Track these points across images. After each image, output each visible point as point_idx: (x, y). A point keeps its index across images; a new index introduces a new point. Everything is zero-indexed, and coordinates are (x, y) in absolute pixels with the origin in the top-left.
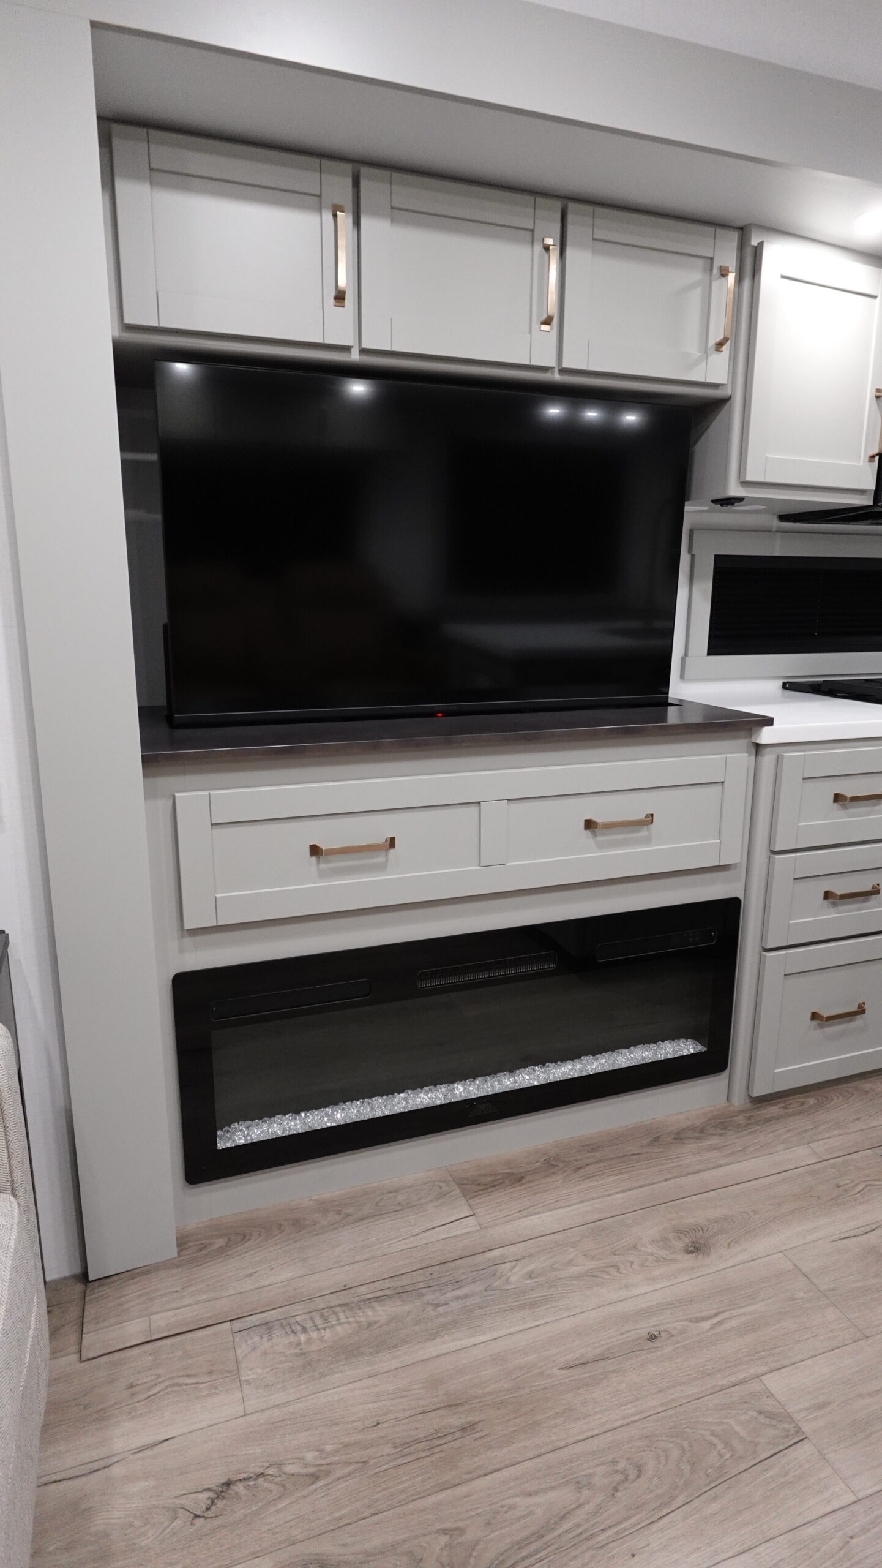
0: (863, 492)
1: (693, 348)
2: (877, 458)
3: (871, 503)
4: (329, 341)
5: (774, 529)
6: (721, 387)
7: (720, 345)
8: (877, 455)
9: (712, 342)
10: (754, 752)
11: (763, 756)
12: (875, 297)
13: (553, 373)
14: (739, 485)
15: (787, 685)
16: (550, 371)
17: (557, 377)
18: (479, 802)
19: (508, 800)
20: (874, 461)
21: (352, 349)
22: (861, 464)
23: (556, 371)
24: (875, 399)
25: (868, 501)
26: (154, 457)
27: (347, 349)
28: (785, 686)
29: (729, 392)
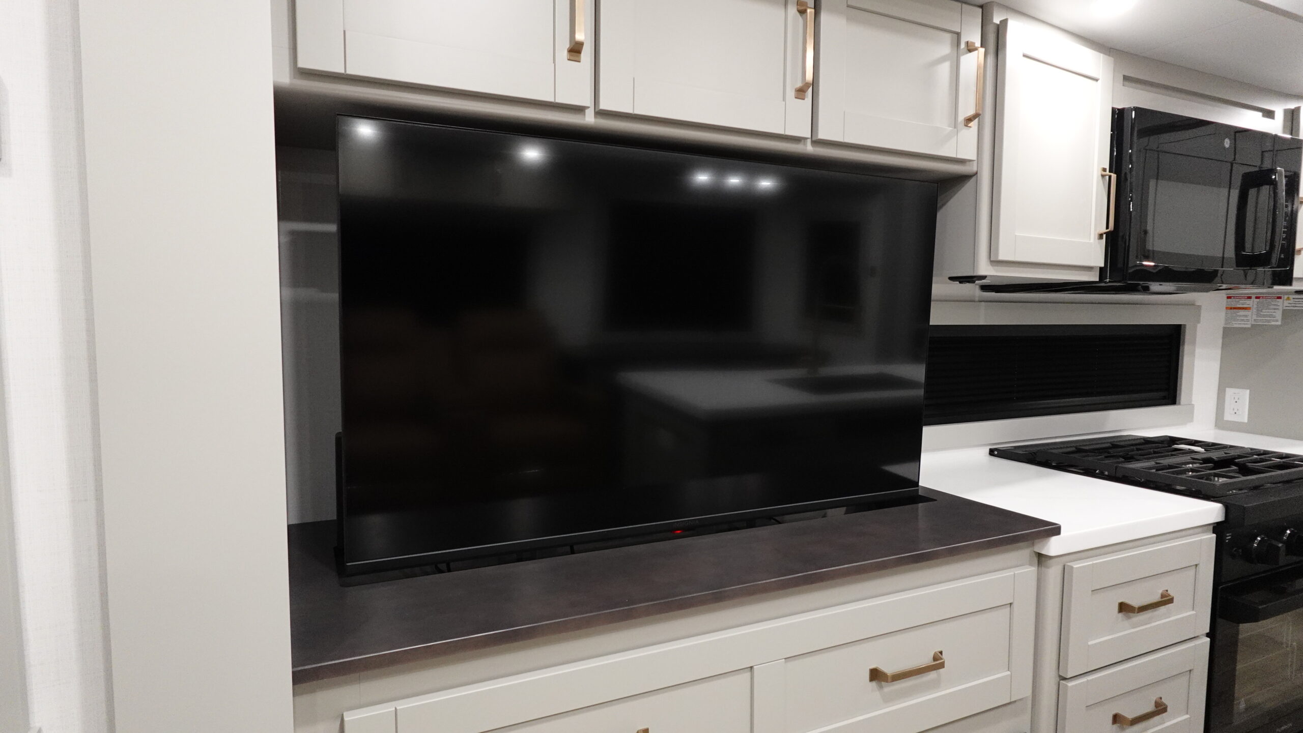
0: (1089, 269)
1: (942, 122)
2: (1104, 236)
3: (1098, 280)
4: (560, 100)
5: (977, 299)
6: (968, 163)
7: (969, 120)
8: (1105, 233)
9: (961, 118)
10: (1037, 562)
11: (1048, 567)
12: (1097, 80)
13: (805, 144)
14: (989, 263)
15: (996, 453)
16: (803, 141)
17: (809, 149)
18: (751, 667)
19: (785, 659)
20: (1102, 239)
21: (587, 111)
22: (1092, 241)
23: (809, 141)
24: (1100, 177)
25: (1094, 277)
26: (333, 228)
27: (580, 110)
28: (992, 452)
29: (975, 169)
